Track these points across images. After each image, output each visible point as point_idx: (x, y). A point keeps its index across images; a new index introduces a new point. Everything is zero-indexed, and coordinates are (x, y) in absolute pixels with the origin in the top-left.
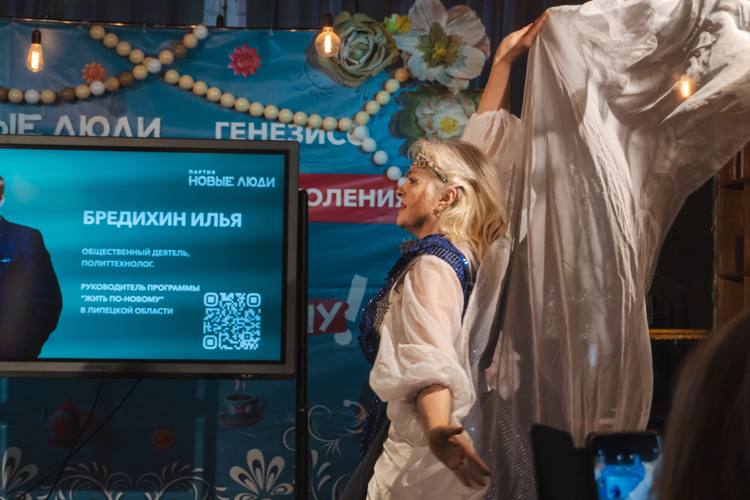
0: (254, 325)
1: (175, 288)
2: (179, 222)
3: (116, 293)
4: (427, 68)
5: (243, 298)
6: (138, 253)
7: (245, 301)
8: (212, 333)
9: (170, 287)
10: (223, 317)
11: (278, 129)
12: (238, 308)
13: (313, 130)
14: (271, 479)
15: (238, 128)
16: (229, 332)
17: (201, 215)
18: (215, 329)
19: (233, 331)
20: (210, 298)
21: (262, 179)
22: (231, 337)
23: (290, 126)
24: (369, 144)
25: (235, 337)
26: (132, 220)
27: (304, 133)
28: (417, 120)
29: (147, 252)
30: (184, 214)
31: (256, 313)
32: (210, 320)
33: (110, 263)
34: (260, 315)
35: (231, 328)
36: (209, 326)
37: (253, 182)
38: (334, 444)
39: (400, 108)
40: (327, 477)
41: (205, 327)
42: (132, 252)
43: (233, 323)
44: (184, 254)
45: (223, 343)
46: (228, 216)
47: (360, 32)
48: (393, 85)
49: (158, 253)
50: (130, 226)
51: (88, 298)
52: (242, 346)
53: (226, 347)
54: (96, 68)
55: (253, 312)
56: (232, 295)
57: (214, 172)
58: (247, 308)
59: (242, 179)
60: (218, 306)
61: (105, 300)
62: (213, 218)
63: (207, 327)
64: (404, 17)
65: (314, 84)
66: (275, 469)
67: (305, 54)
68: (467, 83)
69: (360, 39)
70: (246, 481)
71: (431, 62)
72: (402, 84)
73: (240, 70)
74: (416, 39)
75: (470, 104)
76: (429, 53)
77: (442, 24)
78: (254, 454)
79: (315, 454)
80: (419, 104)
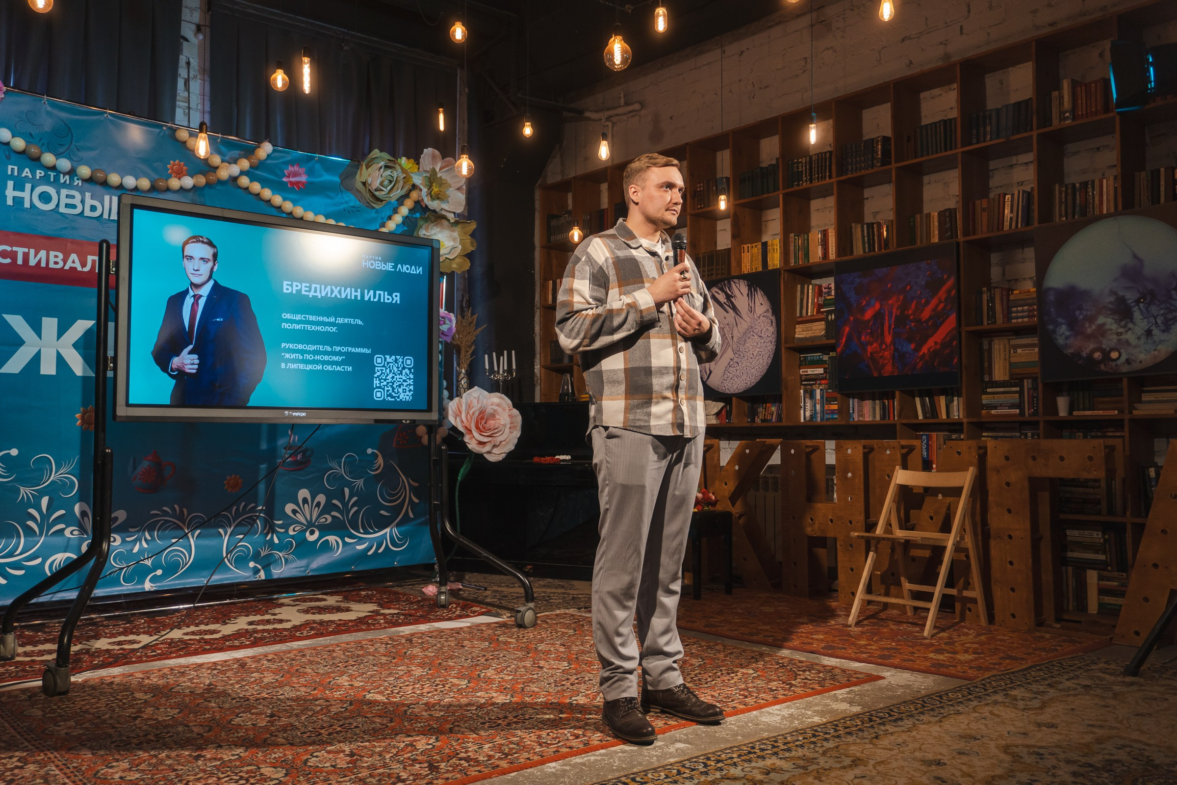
0: (409, 382)
1: (353, 350)
2: (356, 296)
3: (309, 352)
4: (428, 200)
5: (401, 360)
6: (325, 319)
7: (403, 362)
8: (380, 387)
9: (350, 349)
10: (388, 375)
12: (398, 368)
14: (316, 512)
16: (392, 386)
17: (372, 292)
18: (382, 384)
19: (394, 386)
20: (378, 359)
21: (413, 267)
22: (393, 391)
25: (396, 390)
26: (321, 292)
29: (332, 320)
30: (359, 290)
31: (410, 372)
32: (378, 376)
33: (304, 327)
34: (413, 374)
35: (393, 384)
36: (378, 382)
37: (407, 269)
38: (360, 483)
39: (405, 228)
40: (355, 509)
41: (375, 382)
42: (321, 319)
43: (395, 379)
44: (360, 322)
45: (388, 396)
46: (390, 294)
47: (387, 167)
48: (404, 210)
49: (340, 321)
50: (319, 297)
51: (287, 356)
52: (401, 398)
53: (389, 398)
54: (180, 165)
55: (408, 372)
56: (393, 357)
57: (380, 259)
58: (404, 368)
59: (399, 266)
60: (384, 366)
61: (301, 357)
62: (380, 295)
63: (376, 382)
64: (412, 160)
65: (346, 203)
66: (318, 504)
67: (340, 178)
68: (453, 215)
69: (388, 172)
70: (297, 514)
71: (431, 196)
72: (410, 210)
73: (291, 182)
74: (421, 178)
75: (453, 231)
76: (429, 189)
77: (437, 170)
78: (304, 493)
79: (347, 491)
80: (421, 227)
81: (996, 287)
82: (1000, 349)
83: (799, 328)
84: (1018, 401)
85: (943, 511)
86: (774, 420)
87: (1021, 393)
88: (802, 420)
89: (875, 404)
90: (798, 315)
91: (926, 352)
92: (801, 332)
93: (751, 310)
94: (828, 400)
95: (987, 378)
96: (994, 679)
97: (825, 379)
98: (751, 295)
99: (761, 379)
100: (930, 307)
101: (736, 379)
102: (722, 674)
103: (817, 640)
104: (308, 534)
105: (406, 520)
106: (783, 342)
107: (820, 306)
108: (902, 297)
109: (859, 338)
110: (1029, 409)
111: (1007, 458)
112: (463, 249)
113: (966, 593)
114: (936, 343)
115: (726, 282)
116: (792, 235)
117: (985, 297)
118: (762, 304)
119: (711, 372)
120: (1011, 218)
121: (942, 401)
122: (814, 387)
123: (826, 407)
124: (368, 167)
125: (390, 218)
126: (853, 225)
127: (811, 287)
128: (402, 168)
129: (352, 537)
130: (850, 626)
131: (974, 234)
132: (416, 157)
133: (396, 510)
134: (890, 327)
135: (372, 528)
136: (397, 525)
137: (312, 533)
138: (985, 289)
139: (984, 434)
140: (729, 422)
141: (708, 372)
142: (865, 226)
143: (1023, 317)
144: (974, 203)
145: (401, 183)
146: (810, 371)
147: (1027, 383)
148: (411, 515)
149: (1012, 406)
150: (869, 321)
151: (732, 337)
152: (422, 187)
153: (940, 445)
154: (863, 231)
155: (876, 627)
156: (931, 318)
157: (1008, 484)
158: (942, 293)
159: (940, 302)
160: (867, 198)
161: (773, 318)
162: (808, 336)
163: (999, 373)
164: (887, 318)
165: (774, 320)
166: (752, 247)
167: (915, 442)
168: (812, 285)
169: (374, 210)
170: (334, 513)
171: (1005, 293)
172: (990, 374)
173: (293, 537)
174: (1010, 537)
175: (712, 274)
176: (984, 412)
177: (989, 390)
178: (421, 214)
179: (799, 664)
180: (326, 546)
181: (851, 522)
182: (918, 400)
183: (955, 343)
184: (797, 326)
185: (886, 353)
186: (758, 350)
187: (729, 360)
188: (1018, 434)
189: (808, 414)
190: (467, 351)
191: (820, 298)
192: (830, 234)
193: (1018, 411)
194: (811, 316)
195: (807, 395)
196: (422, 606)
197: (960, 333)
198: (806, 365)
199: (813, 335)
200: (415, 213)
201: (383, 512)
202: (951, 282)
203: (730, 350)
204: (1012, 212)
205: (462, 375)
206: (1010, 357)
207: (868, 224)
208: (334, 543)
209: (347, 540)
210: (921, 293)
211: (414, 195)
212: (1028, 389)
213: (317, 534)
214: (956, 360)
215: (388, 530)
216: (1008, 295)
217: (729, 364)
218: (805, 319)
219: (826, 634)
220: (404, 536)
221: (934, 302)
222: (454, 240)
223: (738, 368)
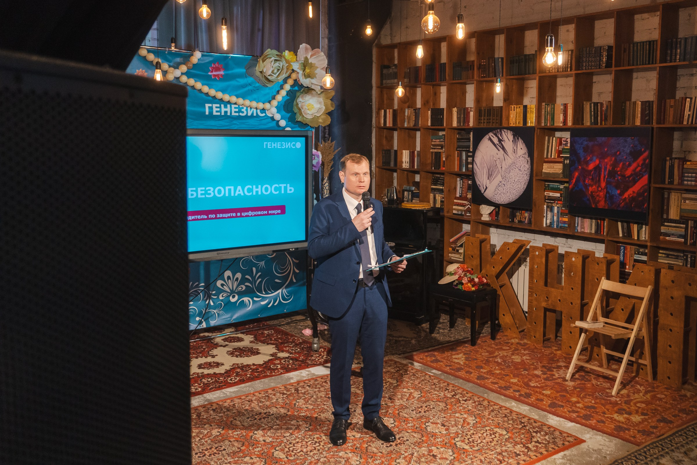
4: (303, 79)
11: (235, 108)
13: (251, 108)
14: (235, 284)
15: (216, 107)
23: (241, 107)
24: (278, 117)
27: (247, 110)
28: (297, 104)
39: (288, 98)
40: (260, 280)
47: (276, 60)
48: (287, 87)
64: (292, 53)
65: (250, 85)
66: (237, 279)
67: (245, 68)
68: (319, 87)
69: (277, 64)
70: (224, 287)
71: (305, 76)
72: (291, 86)
73: (215, 75)
74: (298, 64)
75: (320, 97)
76: (304, 71)
77: (309, 57)
78: (228, 273)
79: (254, 269)
80: (299, 97)
81: (676, 158)
82: (675, 199)
83: (545, 166)
84: (683, 233)
85: (631, 307)
86: (526, 222)
87: (686, 229)
88: (545, 225)
89: (592, 222)
90: (545, 156)
91: (627, 197)
92: (547, 169)
93: (515, 152)
94: (563, 214)
95: (665, 216)
96: (651, 446)
97: (561, 200)
98: (514, 141)
99: (519, 198)
100: (632, 168)
101: (503, 196)
102: (487, 435)
103: (546, 395)
104: (231, 298)
105: (291, 284)
106: (534, 175)
107: (560, 152)
108: (613, 159)
109: (584, 181)
110: (690, 240)
111: (673, 282)
112: (326, 109)
113: (640, 361)
114: (634, 192)
115: (499, 130)
116: (544, 104)
117: (668, 164)
118: (521, 149)
119: (486, 188)
120: (689, 115)
121: (635, 227)
122: (553, 205)
123: (560, 219)
124: (263, 61)
125: (278, 92)
126: (585, 103)
127: (554, 138)
128: (286, 60)
129: (258, 297)
130: (567, 381)
131: (664, 124)
132: (295, 51)
133: (285, 278)
134: (604, 177)
135: (270, 291)
136: (286, 288)
137: (234, 297)
138: (668, 158)
139: (661, 251)
140: (497, 219)
141: (485, 188)
142: (592, 104)
143: (691, 181)
144: (665, 101)
145: (285, 70)
146: (551, 194)
147: (691, 224)
148: (295, 281)
149: (680, 236)
150: (591, 171)
151: (501, 167)
152: (298, 71)
153: (632, 254)
154: (591, 107)
155: (583, 382)
156: (631, 175)
157: (672, 298)
158: (640, 160)
159: (638, 166)
160: (595, 82)
161: (529, 159)
162: (551, 172)
163: (673, 214)
164: (603, 170)
165: (529, 161)
166: (517, 108)
167: (616, 257)
168: (556, 138)
169: (268, 88)
170: (247, 284)
171: (681, 163)
172: (668, 214)
173: (222, 300)
174: (671, 330)
175: (490, 122)
176: (661, 237)
177: (666, 224)
178: (298, 87)
179: (534, 424)
180: (243, 305)
181: (572, 303)
182: (619, 224)
183: (646, 194)
184: (544, 164)
185: (601, 194)
186: (518, 178)
187: (499, 182)
188: (682, 255)
189: (548, 221)
190: (329, 166)
191: (560, 147)
192: (569, 107)
193: (683, 240)
194: (553, 158)
195: (549, 209)
196: (303, 348)
197: (650, 188)
198: (548, 189)
199: (554, 172)
200: (294, 87)
201: (277, 280)
202: (646, 154)
203: (500, 175)
204: (690, 110)
205: (325, 181)
206: (681, 205)
207: (594, 103)
208: (247, 302)
209: (255, 299)
210: (626, 158)
211: (294, 76)
212: (691, 227)
213: (237, 297)
214: (646, 205)
215: (280, 291)
216: (683, 165)
217: (499, 184)
218: (550, 160)
219: (552, 389)
220: (290, 294)
221: (634, 165)
222: (320, 103)
223: (504, 188)
